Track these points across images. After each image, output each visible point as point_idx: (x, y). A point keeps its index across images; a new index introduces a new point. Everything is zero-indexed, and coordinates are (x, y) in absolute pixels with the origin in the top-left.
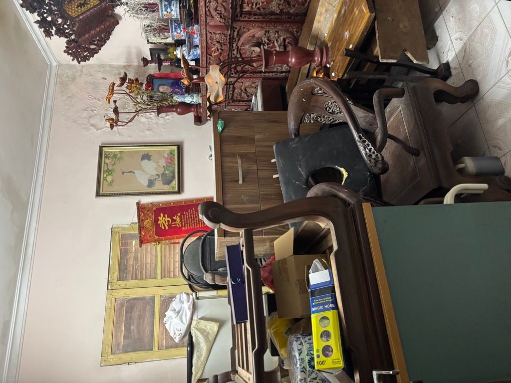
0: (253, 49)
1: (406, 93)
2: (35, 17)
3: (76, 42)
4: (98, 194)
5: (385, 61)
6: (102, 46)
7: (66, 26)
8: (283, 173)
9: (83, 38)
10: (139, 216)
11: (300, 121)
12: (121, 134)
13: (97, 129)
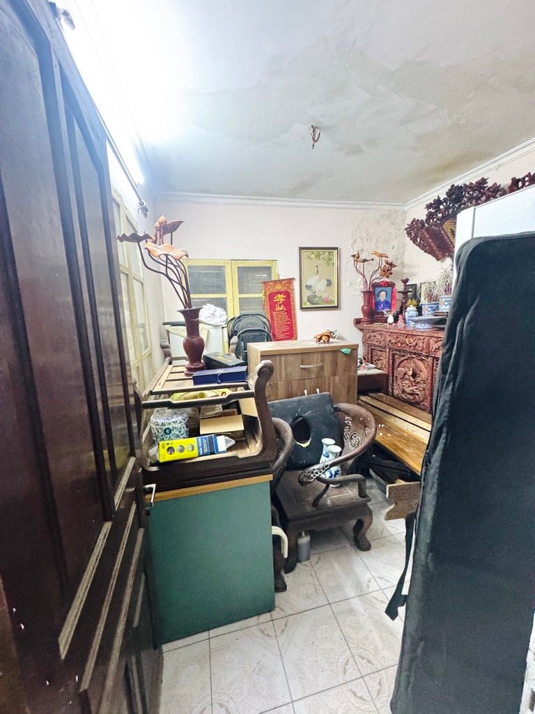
0: (411, 369)
1: (363, 499)
2: (443, 196)
3: (422, 228)
4: (301, 249)
5: (387, 489)
6: (420, 247)
7: (435, 220)
8: (307, 399)
9: (426, 233)
10: (284, 280)
11: (347, 413)
12: (347, 264)
13: (352, 245)
